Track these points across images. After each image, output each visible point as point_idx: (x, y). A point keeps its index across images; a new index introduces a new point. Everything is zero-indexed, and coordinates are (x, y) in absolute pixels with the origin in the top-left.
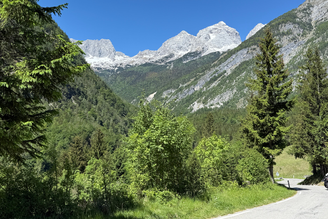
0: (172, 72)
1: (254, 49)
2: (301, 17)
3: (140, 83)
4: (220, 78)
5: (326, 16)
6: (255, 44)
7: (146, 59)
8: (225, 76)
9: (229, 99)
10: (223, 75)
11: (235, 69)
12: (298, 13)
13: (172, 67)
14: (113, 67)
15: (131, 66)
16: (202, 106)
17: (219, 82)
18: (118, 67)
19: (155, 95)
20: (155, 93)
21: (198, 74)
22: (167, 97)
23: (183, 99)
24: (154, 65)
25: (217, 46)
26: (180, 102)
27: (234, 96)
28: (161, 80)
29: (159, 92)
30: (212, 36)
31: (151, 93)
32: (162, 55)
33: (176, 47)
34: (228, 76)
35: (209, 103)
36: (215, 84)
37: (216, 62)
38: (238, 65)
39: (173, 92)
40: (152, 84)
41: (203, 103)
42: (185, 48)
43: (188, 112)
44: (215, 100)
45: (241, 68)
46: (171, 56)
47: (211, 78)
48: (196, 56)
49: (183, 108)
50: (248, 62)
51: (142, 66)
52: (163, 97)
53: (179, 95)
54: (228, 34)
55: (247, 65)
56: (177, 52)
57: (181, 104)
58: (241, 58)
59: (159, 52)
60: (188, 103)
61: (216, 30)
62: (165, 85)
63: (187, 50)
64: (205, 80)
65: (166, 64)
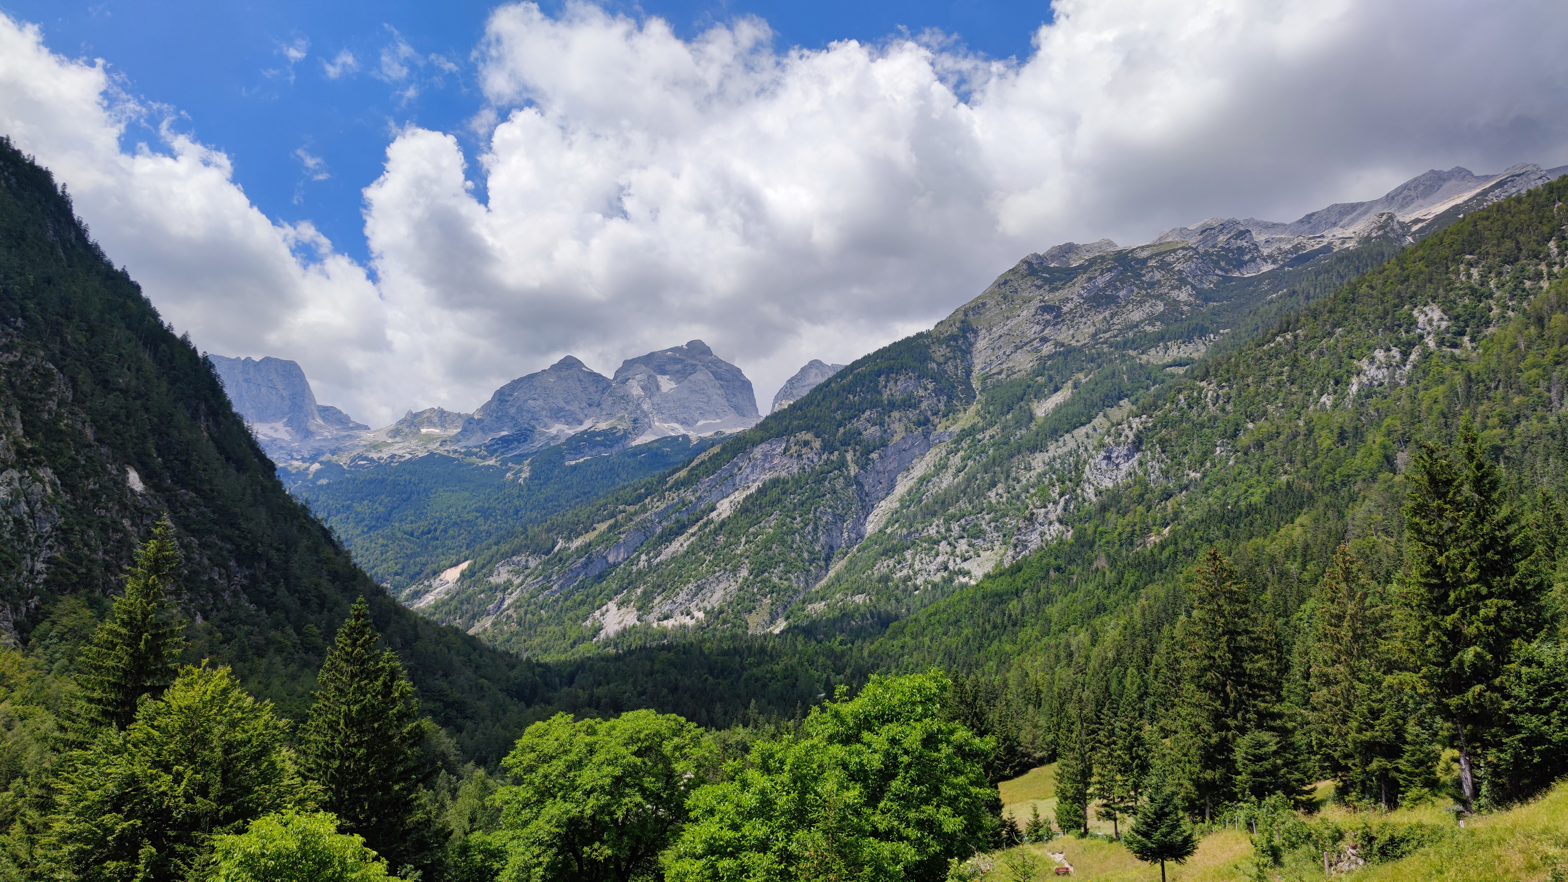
0: (525, 492)
1: (806, 443)
2: (942, 360)
3: (408, 527)
4: (695, 529)
5: (1011, 364)
6: (808, 429)
7: (430, 438)
8: (711, 521)
9: (725, 600)
10: (705, 519)
11: (745, 500)
12: (934, 348)
13: (525, 474)
14: (304, 462)
15: (372, 460)
16: (630, 618)
17: (693, 539)
18: (321, 463)
19: (462, 574)
20: (464, 566)
21: (621, 507)
22: (509, 583)
23: (565, 591)
24: (460, 465)
25: (680, 417)
26: (557, 601)
27: (740, 589)
28: (486, 519)
29: (480, 561)
30: (666, 384)
31: (448, 563)
32: (491, 430)
33: (543, 409)
34: (723, 524)
35: (656, 609)
36: (679, 545)
37: (683, 473)
38: (753, 489)
39: (532, 564)
40: (451, 532)
41: (638, 610)
42: (572, 413)
43: (584, 639)
44: (679, 600)
45: (765, 500)
46: (523, 436)
47: (664, 524)
48: (611, 447)
49: (568, 623)
50: (785, 482)
51: (414, 465)
52: (494, 580)
53: (554, 578)
54: (718, 383)
55: (784, 493)
56: (545, 426)
57: (557, 608)
58: (764, 469)
59: (480, 421)
60: (585, 608)
61: (679, 366)
62: (503, 537)
63: (581, 423)
64: (645, 530)
65: (504, 462)
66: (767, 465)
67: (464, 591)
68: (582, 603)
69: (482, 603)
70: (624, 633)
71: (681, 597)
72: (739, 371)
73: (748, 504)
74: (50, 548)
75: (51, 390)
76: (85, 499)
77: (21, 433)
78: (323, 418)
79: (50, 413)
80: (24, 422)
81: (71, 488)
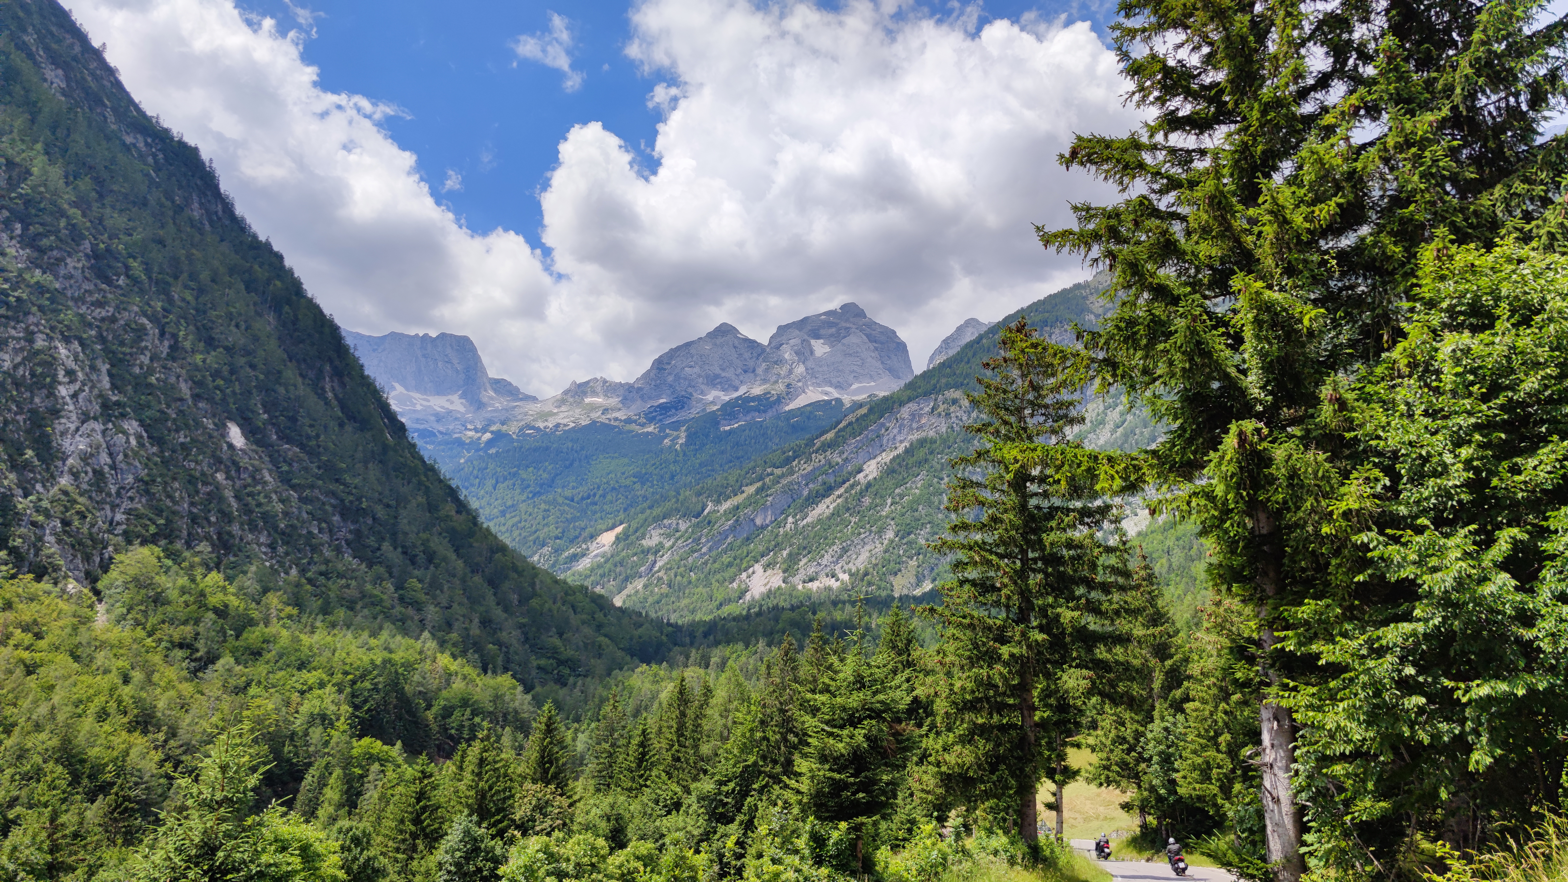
0: (680, 458)
1: (955, 402)
3: (568, 493)
4: (841, 490)
6: (957, 386)
7: (593, 407)
8: (858, 483)
9: (870, 563)
10: (852, 481)
11: (892, 461)
12: (1092, 299)
13: (682, 440)
14: (477, 431)
15: (538, 429)
16: (776, 580)
17: (839, 501)
18: (492, 432)
19: (617, 538)
20: (619, 529)
21: (769, 470)
22: (661, 545)
23: (714, 553)
24: (621, 432)
25: (834, 381)
26: (706, 563)
27: (885, 552)
28: (643, 484)
29: (634, 525)
30: (820, 348)
31: (604, 527)
32: (650, 398)
33: (699, 376)
34: (869, 485)
35: (803, 572)
36: (824, 508)
37: (830, 436)
38: (901, 449)
39: (683, 526)
40: (609, 497)
41: (784, 572)
42: (728, 380)
43: (730, 600)
44: (824, 562)
45: (911, 461)
46: (680, 403)
47: (811, 486)
48: (765, 412)
49: (715, 585)
50: (933, 441)
51: (579, 432)
52: (646, 543)
53: (703, 540)
54: (872, 346)
55: (931, 453)
56: (702, 393)
57: (706, 570)
58: (912, 429)
59: (639, 389)
60: (733, 570)
61: (833, 330)
62: (656, 501)
63: (736, 389)
64: (791, 492)
65: (662, 429)
66: (915, 425)
67: (618, 554)
68: (730, 565)
69: (635, 565)
70: (770, 594)
71: (827, 559)
72: (894, 332)
73: (895, 465)
74: (131, 499)
75: (143, 344)
76: (174, 451)
77: (108, 386)
78: (495, 391)
79: (141, 368)
80: (110, 374)
81: (158, 441)
